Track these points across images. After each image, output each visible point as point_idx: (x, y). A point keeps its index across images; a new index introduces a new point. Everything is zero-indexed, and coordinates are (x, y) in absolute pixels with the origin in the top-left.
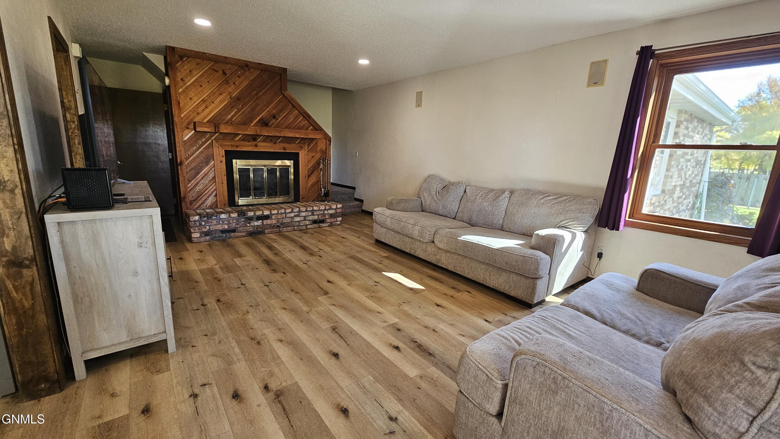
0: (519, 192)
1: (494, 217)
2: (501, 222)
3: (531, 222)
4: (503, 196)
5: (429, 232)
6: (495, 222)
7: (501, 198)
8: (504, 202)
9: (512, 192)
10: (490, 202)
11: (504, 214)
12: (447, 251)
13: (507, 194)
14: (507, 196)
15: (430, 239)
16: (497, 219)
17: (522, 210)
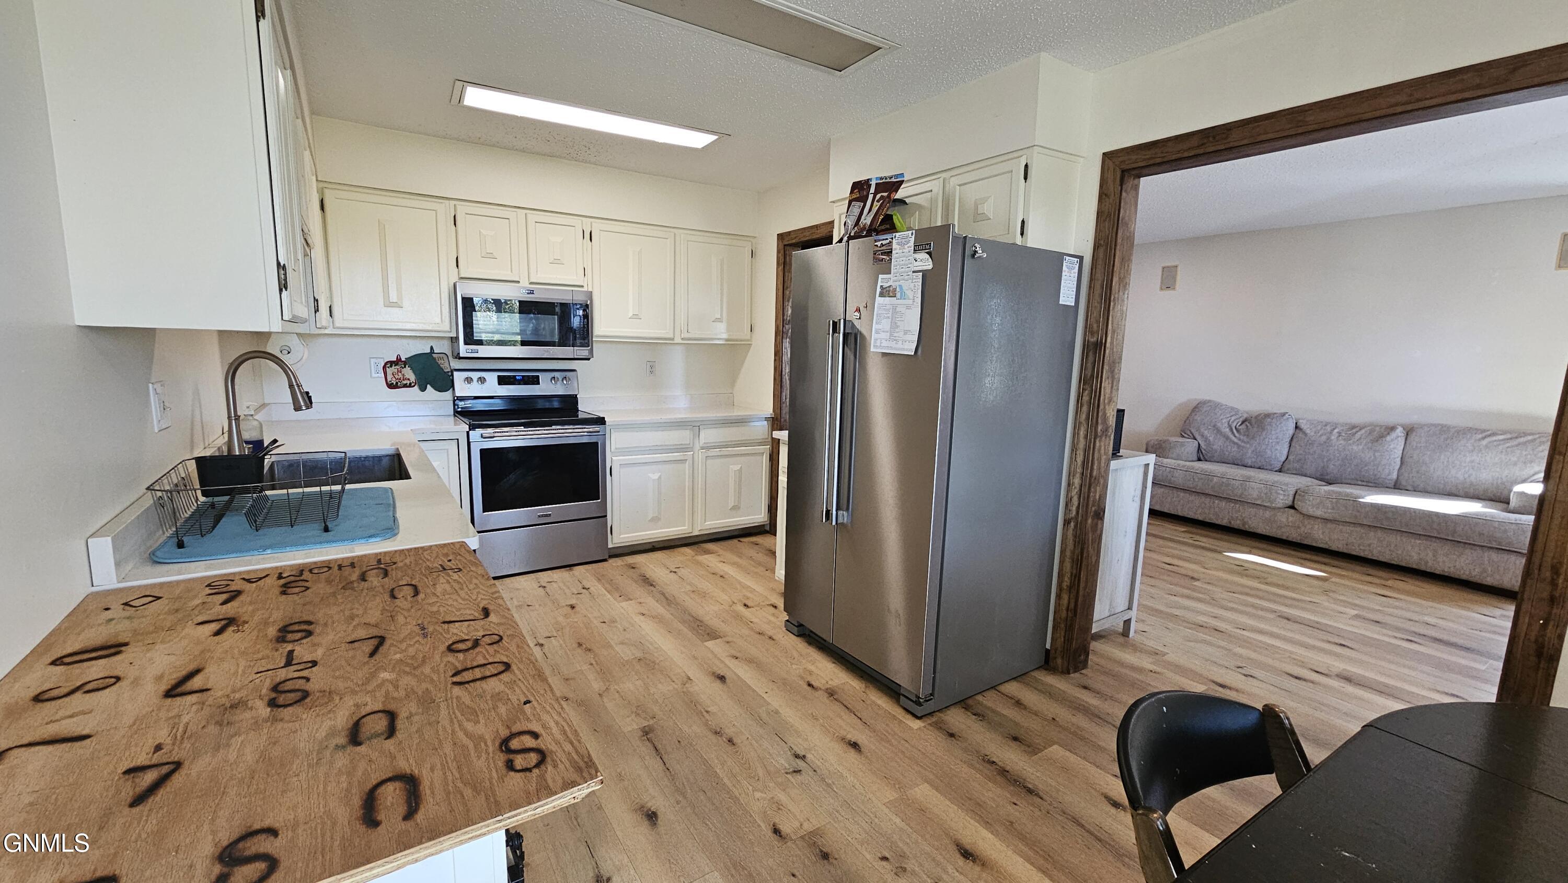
0: (1426, 429)
1: (1380, 469)
2: (1394, 476)
3: (1466, 476)
4: (1393, 435)
5: (1284, 491)
6: (1383, 476)
7: (1388, 438)
8: (1395, 445)
9: (1409, 431)
10: (1365, 445)
11: (1399, 463)
12: (1326, 520)
13: (1400, 432)
14: (1400, 434)
15: (1287, 502)
16: (1387, 471)
17: (1442, 457)
